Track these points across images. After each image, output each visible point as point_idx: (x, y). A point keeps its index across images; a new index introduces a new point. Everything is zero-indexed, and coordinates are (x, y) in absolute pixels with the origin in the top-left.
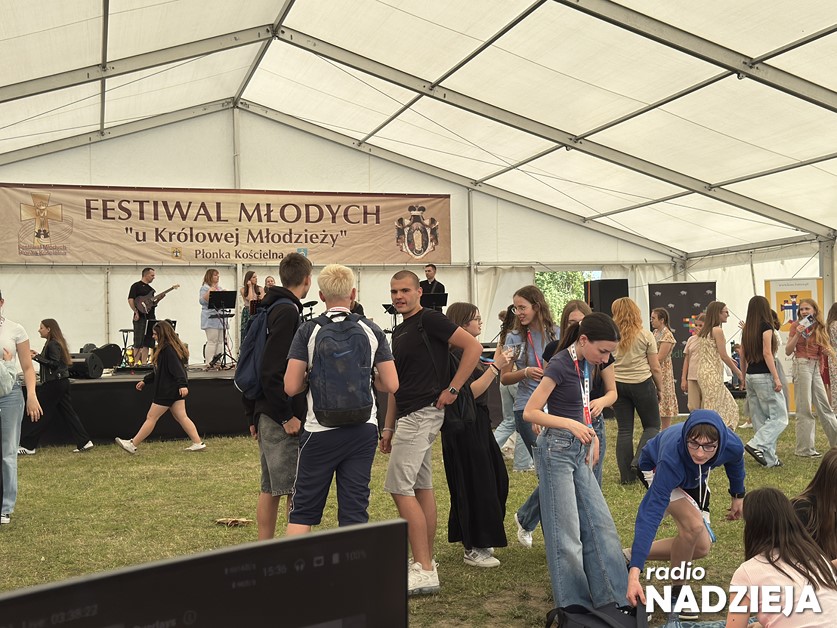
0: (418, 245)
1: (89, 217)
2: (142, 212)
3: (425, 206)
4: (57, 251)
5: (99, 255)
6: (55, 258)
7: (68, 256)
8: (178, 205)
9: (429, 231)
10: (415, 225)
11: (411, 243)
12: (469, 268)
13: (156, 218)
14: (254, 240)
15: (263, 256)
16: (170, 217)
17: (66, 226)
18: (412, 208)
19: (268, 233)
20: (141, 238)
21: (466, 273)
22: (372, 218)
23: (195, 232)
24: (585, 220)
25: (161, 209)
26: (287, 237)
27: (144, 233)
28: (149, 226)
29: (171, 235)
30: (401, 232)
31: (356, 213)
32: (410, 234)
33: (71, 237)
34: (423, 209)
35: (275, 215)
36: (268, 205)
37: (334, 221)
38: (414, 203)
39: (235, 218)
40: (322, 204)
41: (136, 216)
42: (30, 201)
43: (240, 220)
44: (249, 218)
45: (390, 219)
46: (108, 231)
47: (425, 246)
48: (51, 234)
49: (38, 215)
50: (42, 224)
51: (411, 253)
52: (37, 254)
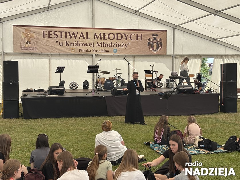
0: (155, 48)
1: (44, 37)
2: (61, 35)
3: (158, 34)
4: (33, 48)
5: (48, 50)
6: (33, 51)
7: (37, 51)
8: (74, 33)
9: (159, 43)
10: (154, 41)
11: (153, 47)
12: (173, 56)
13: (66, 38)
14: (99, 46)
15: (102, 51)
16: (71, 37)
17: (36, 40)
18: (153, 35)
19: (104, 43)
20: (61, 45)
21: (171, 58)
22: (139, 39)
23: (79, 43)
24: (214, 39)
25: (68, 34)
26: (110, 45)
27: (62, 43)
28: (64, 40)
29: (71, 43)
30: (149, 43)
31: (134, 36)
32: (153, 44)
33: (38, 44)
34: (157, 35)
35: (106, 37)
36: (104, 34)
37: (126, 39)
38: (154, 33)
39: (92, 38)
40: (123, 33)
41: (59, 37)
42: (24, 31)
43: (94, 39)
44: (97, 38)
45: (145, 39)
46: (50, 42)
47: (157, 48)
48: (31, 43)
49: (27, 36)
50: (28, 39)
51: (153, 51)
52: (26, 50)
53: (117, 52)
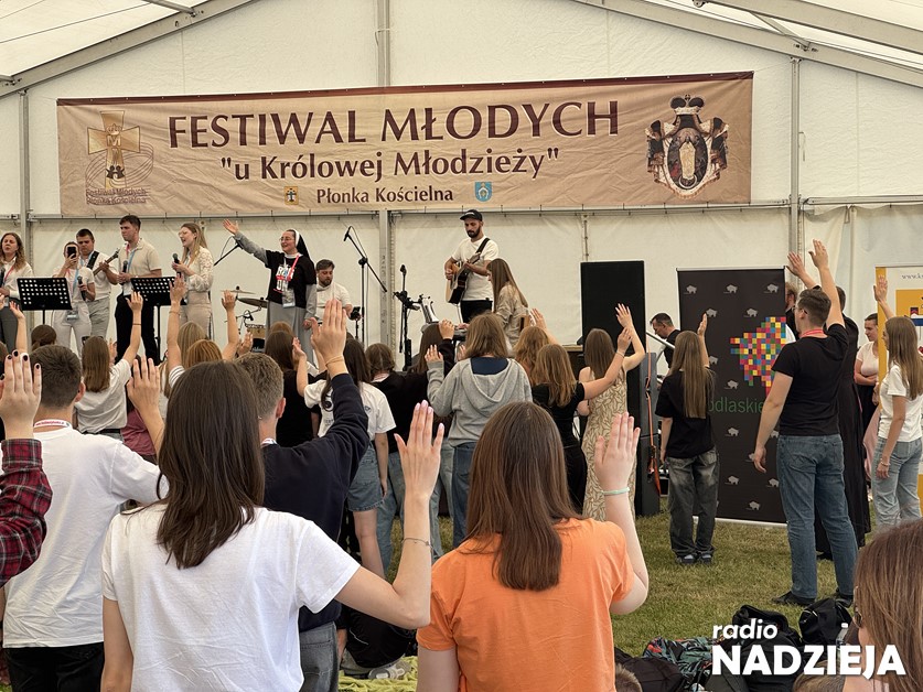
0: (688, 169)
1: (174, 144)
2: (243, 133)
3: (703, 96)
4: (133, 197)
5: (189, 202)
6: (130, 207)
7: (149, 205)
8: (294, 120)
10: (683, 134)
11: (675, 167)
12: (790, 210)
13: (263, 142)
14: (406, 169)
15: (420, 196)
16: (282, 138)
17: (145, 159)
18: (677, 103)
19: (427, 158)
20: (242, 174)
21: (784, 218)
22: (603, 125)
23: (317, 162)
25: (270, 127)
26: (459, 163)
27: (247, 166)
28: (252, 154)
29: (283, 166)
31: (574, 117)
32: (674, 150)
33: (152, 176)
34: (699, 103)
35: (439, 127)
36: (429, 111)
37: (536, 130)
38: (683, 93)
39: (375, 136)
40: (517, 103)
41: (235, 140)
42: (99, 123)
43: (384, 139)
44: (398, 134)
45: (635, 126)
46: (199, 165)
47: (700, 171)
48: (126, 172)
49: (109, 144)
50: (116, 157)
51: (674, 186)
52: (108, 203)
53: (495, 196)
